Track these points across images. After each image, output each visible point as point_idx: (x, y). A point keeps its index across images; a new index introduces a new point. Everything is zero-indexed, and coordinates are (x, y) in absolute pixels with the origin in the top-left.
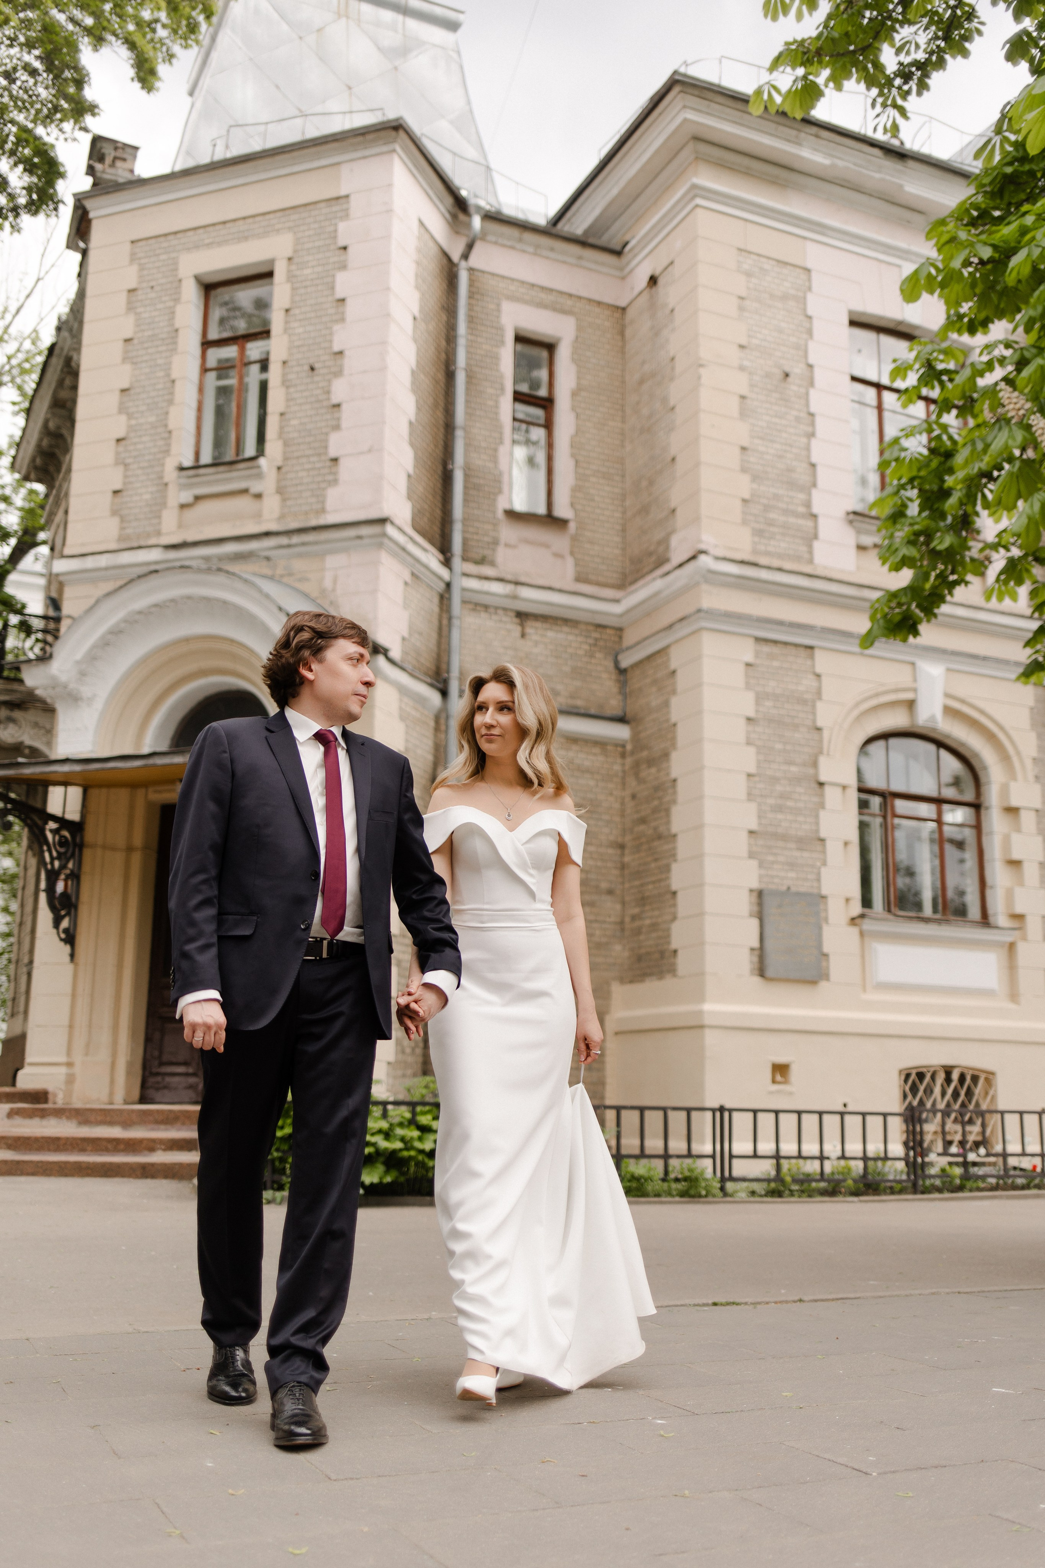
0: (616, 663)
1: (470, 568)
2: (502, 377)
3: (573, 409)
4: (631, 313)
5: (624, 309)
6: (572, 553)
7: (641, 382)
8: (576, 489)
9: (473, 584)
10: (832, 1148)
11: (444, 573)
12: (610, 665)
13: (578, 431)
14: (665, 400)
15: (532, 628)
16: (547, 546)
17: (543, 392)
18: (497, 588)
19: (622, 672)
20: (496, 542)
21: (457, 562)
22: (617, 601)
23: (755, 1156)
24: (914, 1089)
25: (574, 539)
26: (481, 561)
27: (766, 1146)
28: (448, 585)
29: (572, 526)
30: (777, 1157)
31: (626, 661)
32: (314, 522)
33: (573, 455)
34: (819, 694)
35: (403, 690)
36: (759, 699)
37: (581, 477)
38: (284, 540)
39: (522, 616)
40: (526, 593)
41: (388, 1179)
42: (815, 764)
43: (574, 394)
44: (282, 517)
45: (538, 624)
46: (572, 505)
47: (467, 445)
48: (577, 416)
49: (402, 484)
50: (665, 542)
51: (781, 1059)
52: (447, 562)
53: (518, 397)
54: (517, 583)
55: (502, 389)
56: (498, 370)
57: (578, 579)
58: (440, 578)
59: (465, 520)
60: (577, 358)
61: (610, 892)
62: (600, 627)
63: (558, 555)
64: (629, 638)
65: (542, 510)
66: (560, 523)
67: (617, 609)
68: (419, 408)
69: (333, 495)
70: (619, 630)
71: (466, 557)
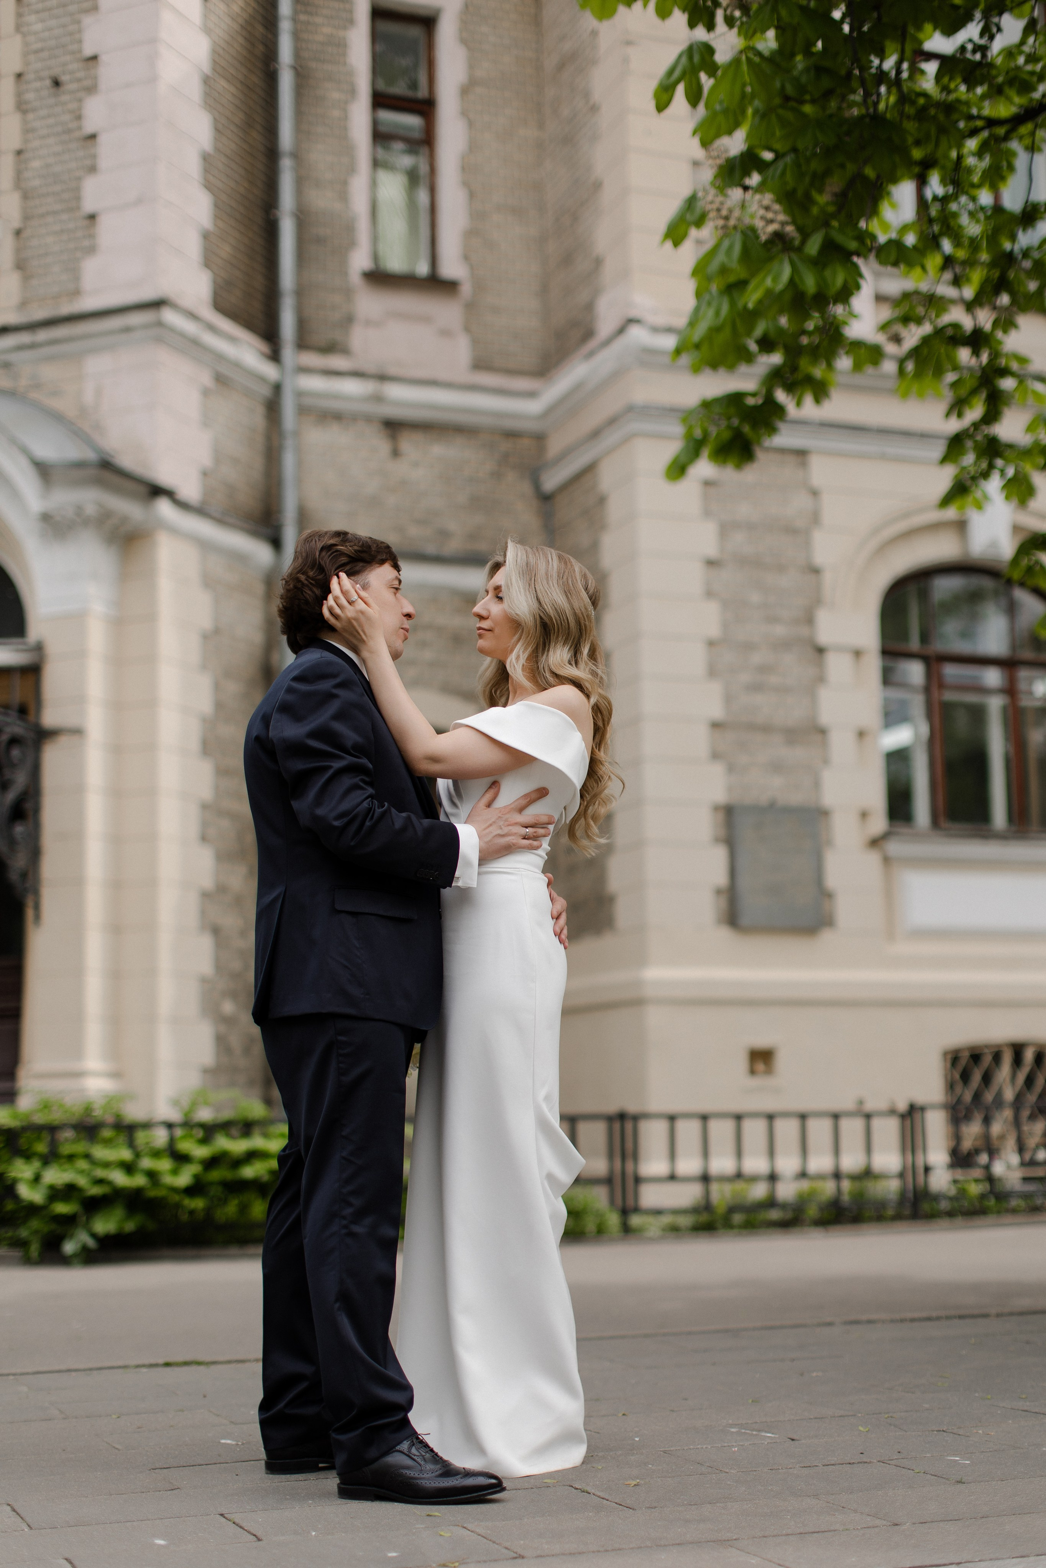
0: (536, 486)
1: (311, 359)
2: (351, 73)
3: (464, 113)
6: (467, 329)
7: (561, 66)
8: (470, 234)
9: (314, 383)
10: (788, 1164)
11: (270, 371)
12: (526, 487)
13: (473, 146)
14: (587, 95)
15: (409, 444)
16: (426, 320)
17: (422, 93)
18: (351, 387)
19: (546, 499)
20: (349, 320)
21: (288, 352)
22: (531, 395)
23: (672, 1177)
24: (965, 1077)
25: (470, 307)
26: (329, 349)
27: (689, 1165)
28: (277, 388)
29: (466, 289)
30: (705, 1178)
31: (551, 481)
32: (66, 309)
33: (466, 184)
34: (815, 518)
35: (205, 546)
36: (725, 530)
37: (477, 216)
38: (24, 338)
39: (393, 426)
40: (396, 392)
41: (130, 1226)
42: (810, 620)
43: (465, 91)
44: (23, 304)
45: (418, 437)
46: (466, 258)
47: (300, 182)
48: (471, 124)
49: (193, 247)
50: (590, 307)
51: (762, 1042)
52: (275, 356)
53: (380, 101)
54: (383, 378)
55: (353, 92)
56: (345, 64)
57: (480, 364)
58: (262, 379)
59: (300, 293)
60: (467, 40)
62: (511, 435)
63: (446, 333)
64: (554, 447)
65: (423, 269)
66: (448, 287)
67: (534, 407)
68: (218, 131)
69: (91, 268)
70: (540, 438)
71: (302, 344)
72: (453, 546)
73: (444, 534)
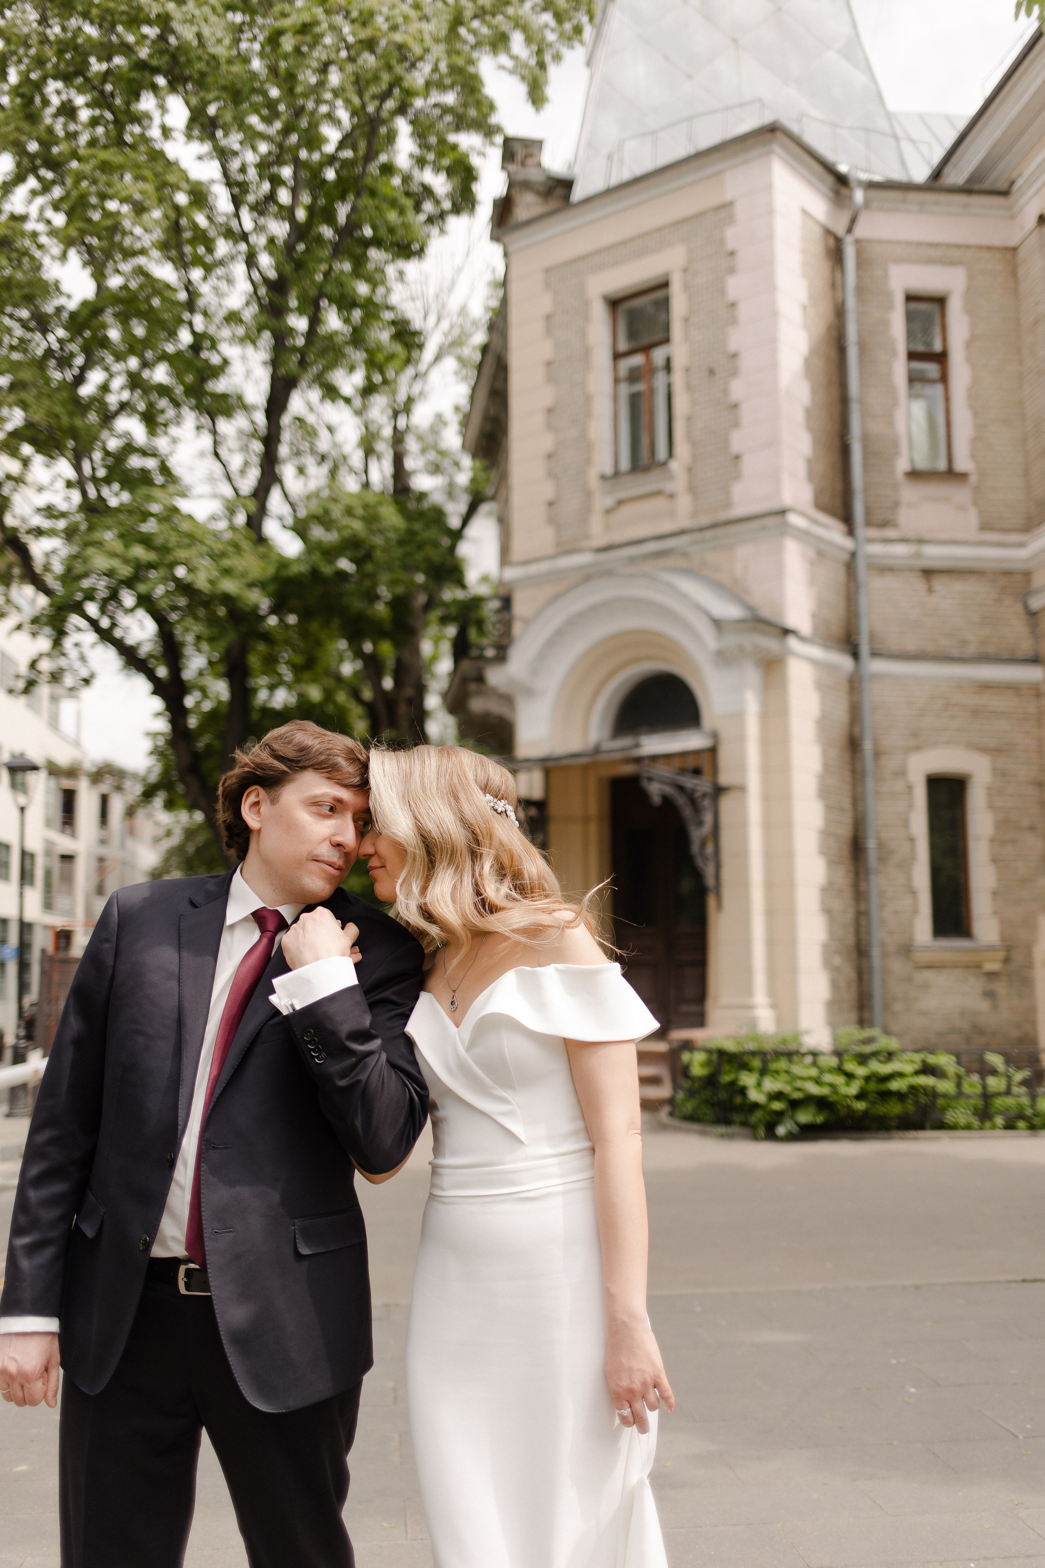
0: (1026, 607)
1: (873, 533)
2: (893, 341)
3: (969, 359)
4: (1022, 253)
5: (1014, 250)
6: (975, 503)
7: (1036, 322)
8: (976, 440)
9: (876, 549)
11: (848, 543)
12: (1019, 608)
13: (975, 381)
15: (939, 584)
16: (948, 500)
17: (938, 347)
18: (900, 550)
19: (1033, 615)
20: (896, 505)
21: (861, 531)
22: (1022, 545)
25: (977, 490)
26: (884, 524)
28: (853, 555)
29: (974, 478)
31: (1036, 605)
32: (723, 516)
33: (972, 408)
35: (814, 662)
37: (980, 428)
38: (696, 536)
39: (928, 573)
40: (930, 550)
43: (969, 344)
44: (695, 514)
45: (945, 579)
46: (973, 456)
47: (864, 416)
48: (974, 366)
49: (801, 469)
52: (851, 532)
53: (912, 356)
54: (921, 541)
55: (894, 354)
56: (889, 336)
57: (985, 527)
58: (844, 549)
59: (866, 489)
60: (970, 309)
61: (1032, 829)
62: (1007, 573)
63: (961, 508)
64: (1038, 581)
65: (942, 465)
66: (962, 477)
67: (1025, 553)
68: (814, 391)
69: (738, 490)
70: (1027, 575)
71: (868, 523)
72: (971, 650)
73: (964, 643)
